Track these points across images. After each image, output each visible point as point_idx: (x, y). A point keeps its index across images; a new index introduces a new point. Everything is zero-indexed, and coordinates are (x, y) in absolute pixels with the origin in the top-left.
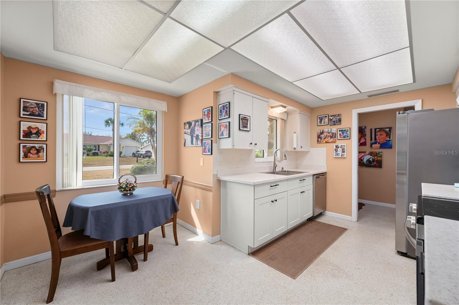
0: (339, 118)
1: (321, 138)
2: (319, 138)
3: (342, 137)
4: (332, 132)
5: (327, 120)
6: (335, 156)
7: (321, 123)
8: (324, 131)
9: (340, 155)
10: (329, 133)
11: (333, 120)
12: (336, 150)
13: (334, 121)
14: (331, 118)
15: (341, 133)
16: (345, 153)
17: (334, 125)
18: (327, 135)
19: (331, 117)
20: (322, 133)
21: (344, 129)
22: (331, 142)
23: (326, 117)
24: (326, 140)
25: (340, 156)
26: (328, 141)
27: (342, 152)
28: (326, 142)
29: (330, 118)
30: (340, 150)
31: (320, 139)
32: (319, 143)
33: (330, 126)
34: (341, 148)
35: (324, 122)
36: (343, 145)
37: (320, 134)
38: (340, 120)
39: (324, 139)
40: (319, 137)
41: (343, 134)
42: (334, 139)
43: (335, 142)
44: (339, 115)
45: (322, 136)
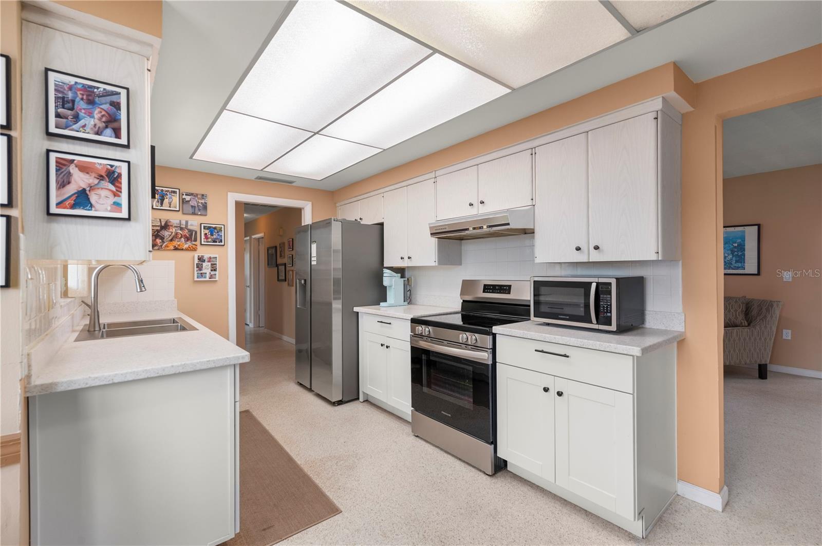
0: (203, 201)
1: (162, 238)
2: (156, 238)
3: (209, 240)
4: (189, 227)
5: (176, 200)
6: (196, 279)
7: (162, 204)
8: (169, 224)
9: (208, 276)
10: (181, 229)
11: (192, 203)
12: (199, 267)
13: (192, 206)
14: (188, 198)
15: (207, 231)
16: (217, 273)
17: (194, 214)
18: (177, 234)
19: (186, 195)
20: (166, 226)
21: (214, 226)
22: (187, 250)
23: (175, 192)
24: (176, 243)
25: (207, 279)
26: (179, 245)
27: (212, 270)
28: (176, 249)
29: (184, 197)
30: (206, 266)
31: (158, 241)
32: (158, 249)
33: (183, 214)
34: (209, 262)
35: (170, 204)
36: (212, 256)
37: (159, 228)
38: (205, 207)
39: (171, 240)
40: (157, 235)
41: (212, 235)
42: (194, 243)
43: (195, 250)
44: (203, 195)
45: (166, 234)
